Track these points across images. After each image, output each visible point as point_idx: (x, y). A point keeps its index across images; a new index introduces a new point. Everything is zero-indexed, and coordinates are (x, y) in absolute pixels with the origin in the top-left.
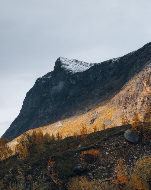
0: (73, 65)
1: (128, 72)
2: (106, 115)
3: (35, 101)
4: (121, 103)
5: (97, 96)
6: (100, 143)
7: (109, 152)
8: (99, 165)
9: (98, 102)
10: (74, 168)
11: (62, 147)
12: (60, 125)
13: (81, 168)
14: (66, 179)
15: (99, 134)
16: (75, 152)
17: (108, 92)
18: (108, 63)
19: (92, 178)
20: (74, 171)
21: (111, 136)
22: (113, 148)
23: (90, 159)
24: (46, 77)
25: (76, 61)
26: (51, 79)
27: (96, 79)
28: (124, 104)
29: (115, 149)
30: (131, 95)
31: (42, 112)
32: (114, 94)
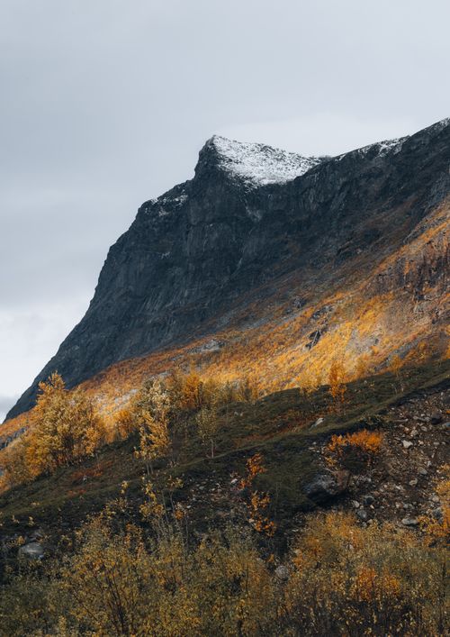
0: (255, 161)
1: (429, 184)
2: (358, 318)
3: (136, 273)
4: (407, 283)
5: (329, 259)
6: (383, 413)
7: (411, 440)
8: (385, 479)
9: (331, 278)
10: (311, 487)
11: (263, 421)
12: (212, 350)
13: (331, 487)
14: (286, 517)
15: (377, 384)
16: (311, 439)
17: (363, 247)
18: (366, 156)
19: (364, 516)
20: (311, 496)
21: (415, 392)
22: (425, 429)
23: (355, 460)
24: (171, 198)
25: (265, 149)
26: (186, 204)
27: (327, 204)
28: (414, 286)
29: (430, 431)
30: (437, 256)
31: (157, 307)
32: (383, 254)
